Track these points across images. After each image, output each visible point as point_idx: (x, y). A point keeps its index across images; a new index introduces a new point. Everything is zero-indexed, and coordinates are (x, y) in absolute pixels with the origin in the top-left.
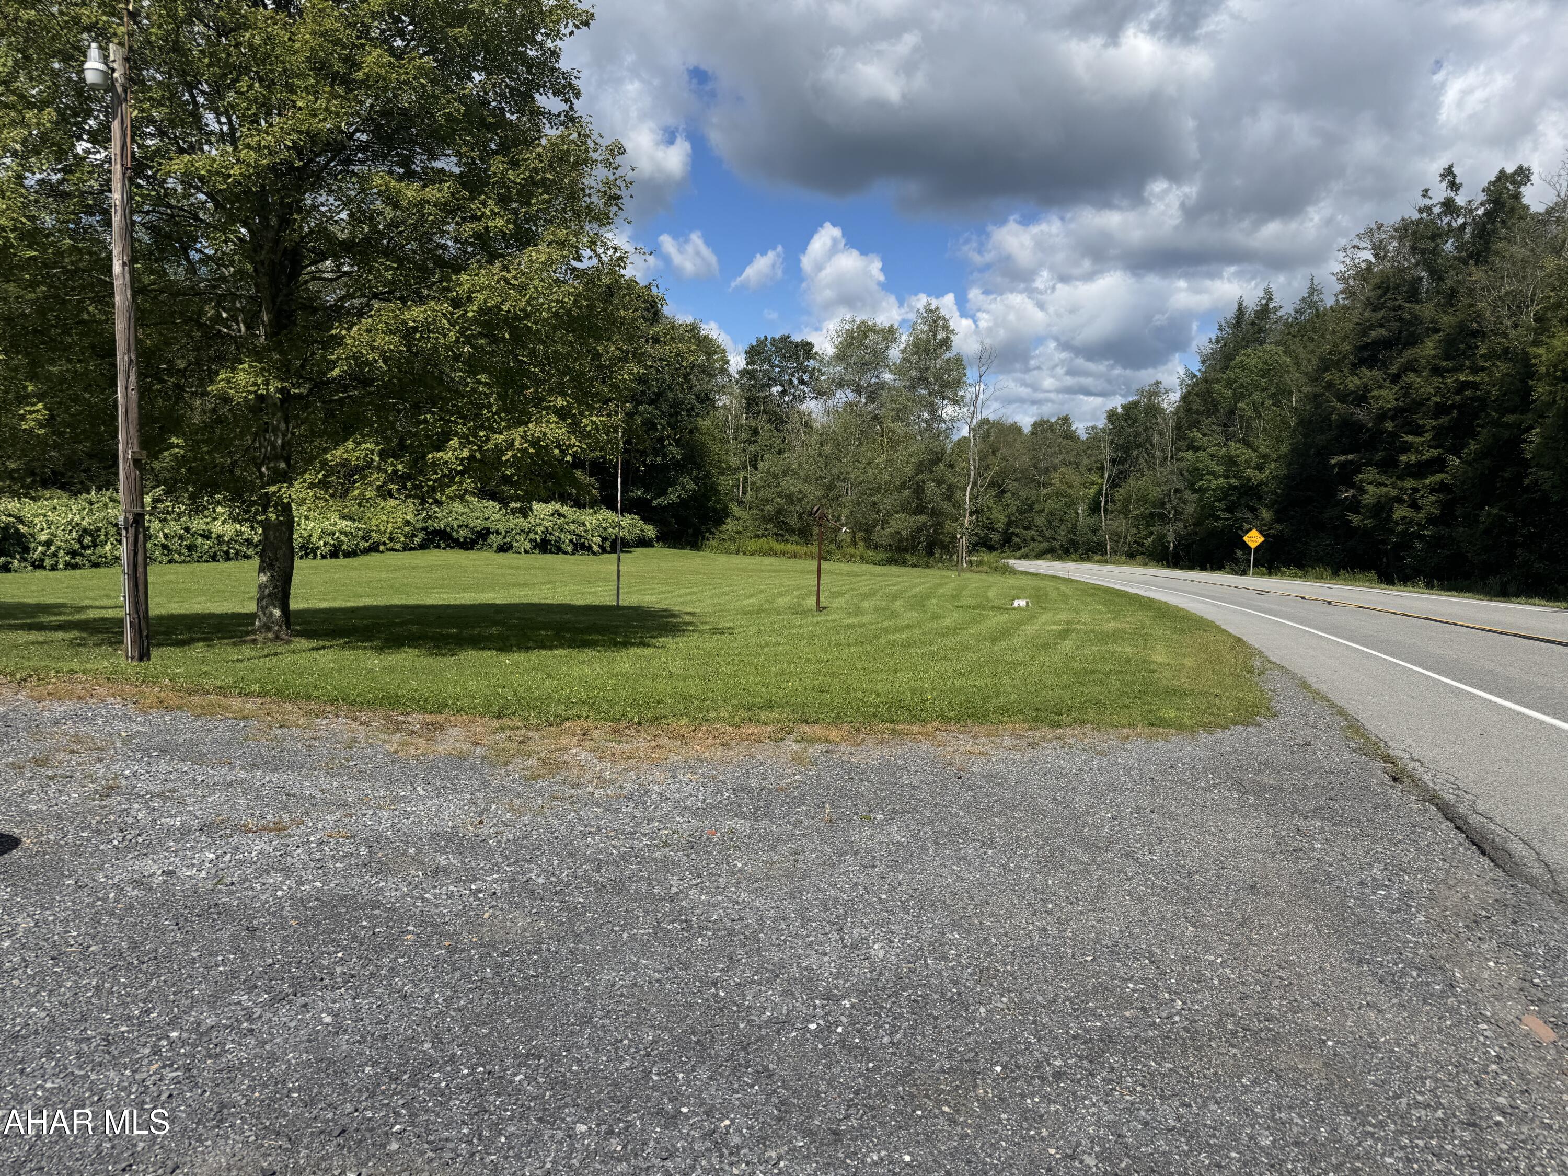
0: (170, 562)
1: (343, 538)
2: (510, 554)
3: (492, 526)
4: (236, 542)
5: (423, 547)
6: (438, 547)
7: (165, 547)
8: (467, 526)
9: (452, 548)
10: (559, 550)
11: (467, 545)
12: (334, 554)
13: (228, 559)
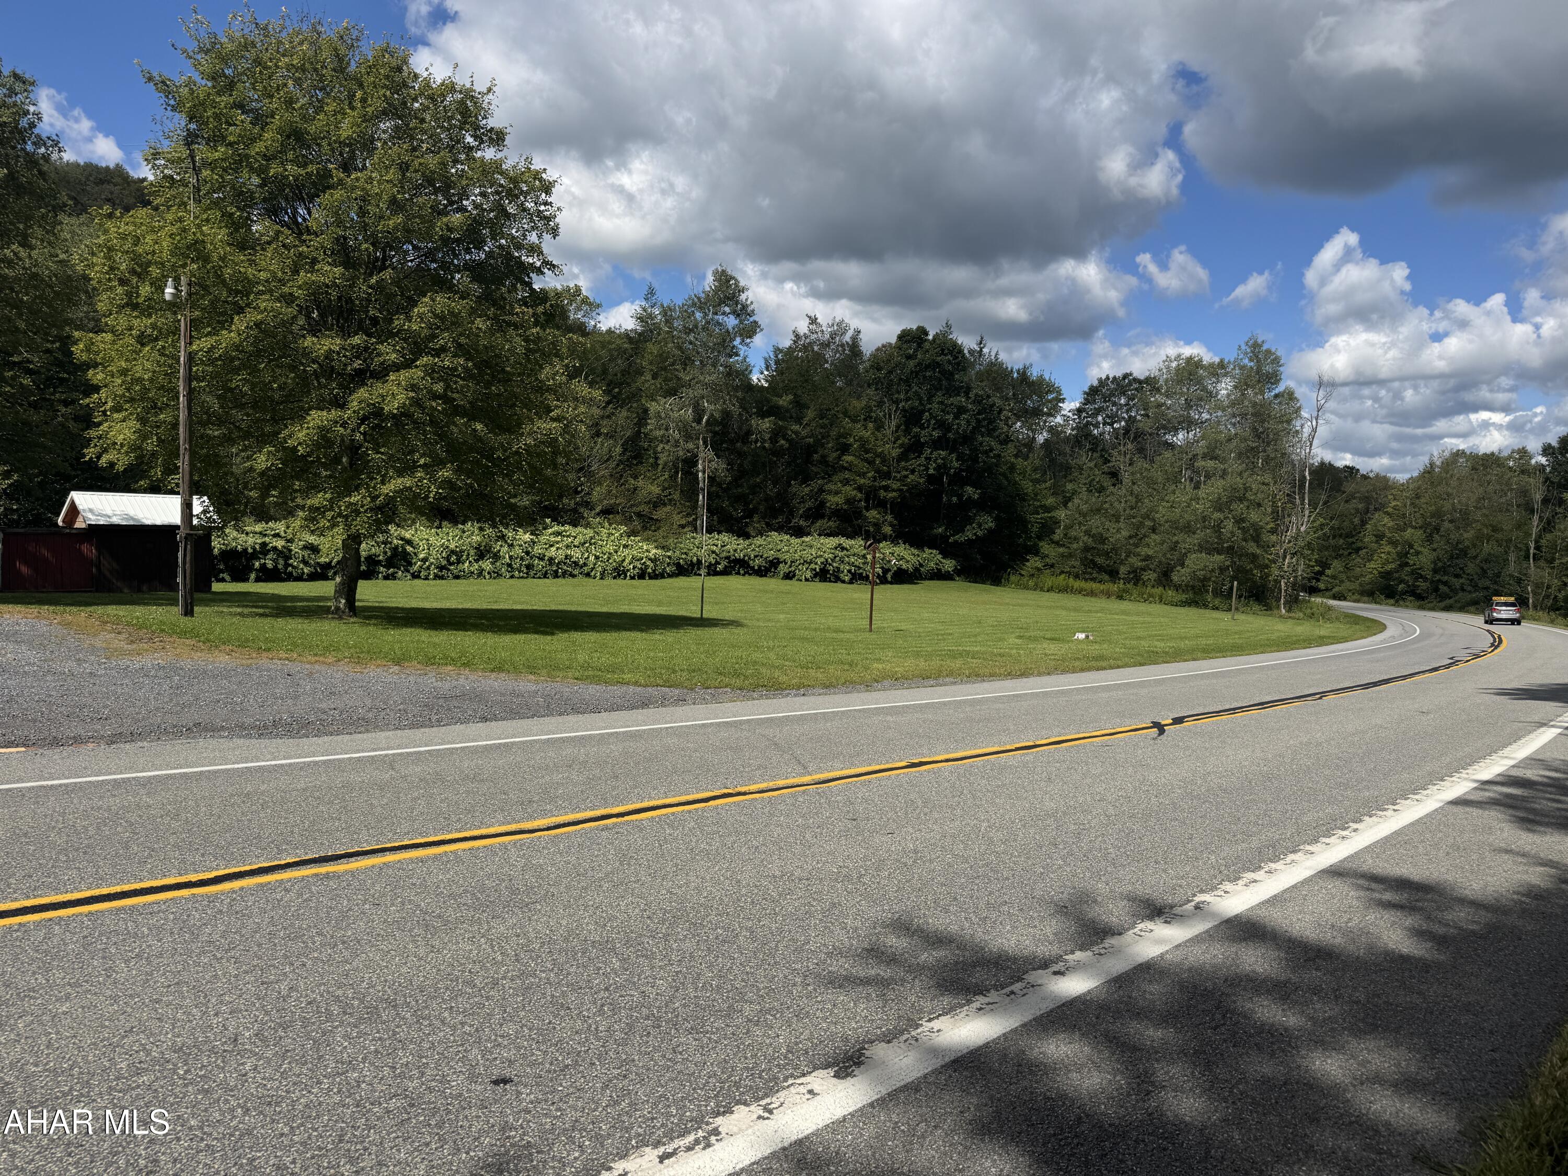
0: (512, 577)
1: (649, 563)
2: (794, 582)
3: (782, 557)
4: (565, 563)
5: (725, 572)
6: (738, 573)
7: (509, 565)
8: (761, 557)
9: (750, 574)
10: (838, 579)
11: (761, 572)
12: (642, 576)
13: (556, 576)
